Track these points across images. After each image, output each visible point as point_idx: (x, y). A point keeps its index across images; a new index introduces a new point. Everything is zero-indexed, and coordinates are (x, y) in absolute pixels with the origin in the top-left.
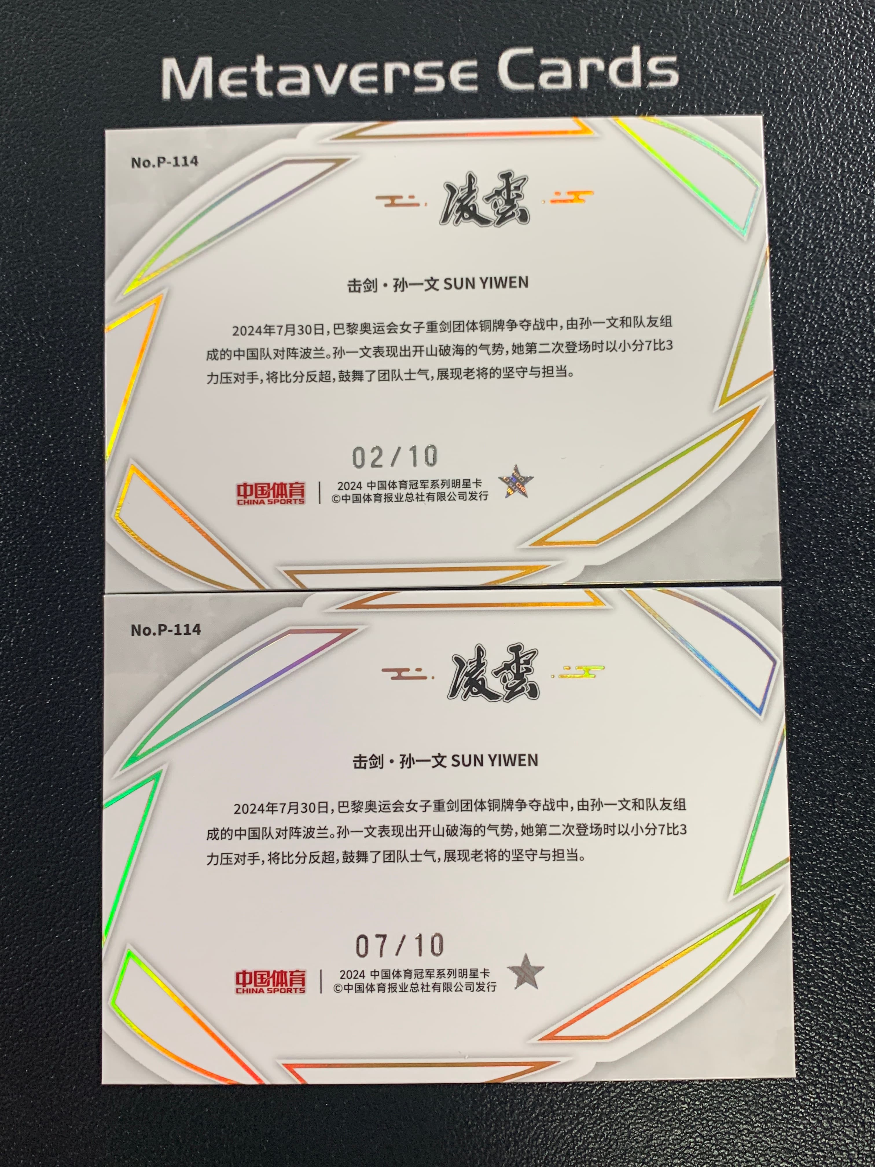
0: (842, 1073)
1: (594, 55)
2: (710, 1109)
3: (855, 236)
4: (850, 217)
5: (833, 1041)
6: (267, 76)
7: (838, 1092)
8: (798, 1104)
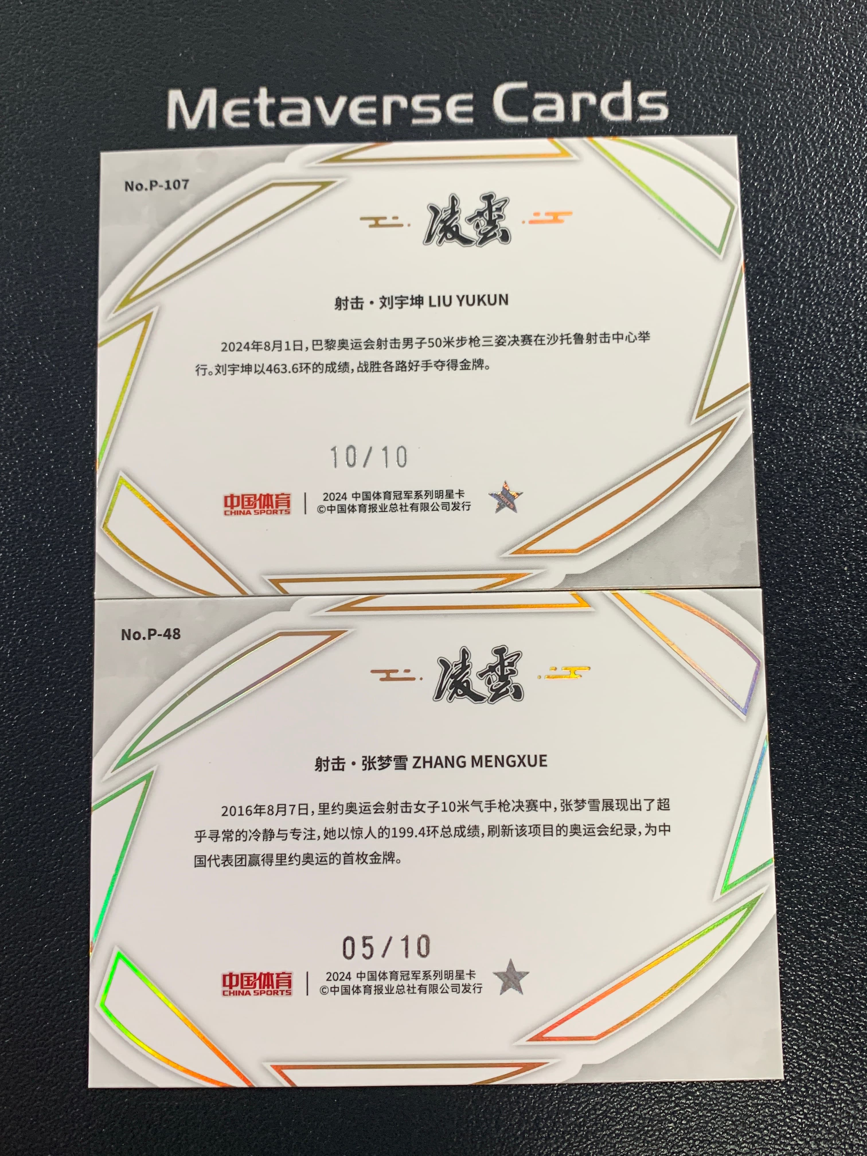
0: (830, 1093)
1: (586, 89)
2: (697, 1128)
3: (840, 264)
4: (835, 246)
5: (820, 1061)
6: (270, 108)
7: (827, 1112)
8: (786, 1124)
